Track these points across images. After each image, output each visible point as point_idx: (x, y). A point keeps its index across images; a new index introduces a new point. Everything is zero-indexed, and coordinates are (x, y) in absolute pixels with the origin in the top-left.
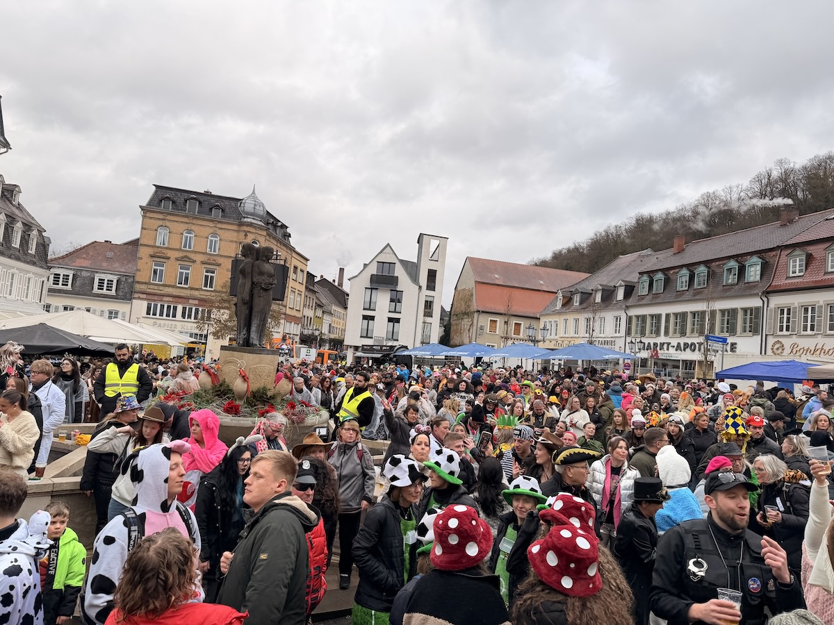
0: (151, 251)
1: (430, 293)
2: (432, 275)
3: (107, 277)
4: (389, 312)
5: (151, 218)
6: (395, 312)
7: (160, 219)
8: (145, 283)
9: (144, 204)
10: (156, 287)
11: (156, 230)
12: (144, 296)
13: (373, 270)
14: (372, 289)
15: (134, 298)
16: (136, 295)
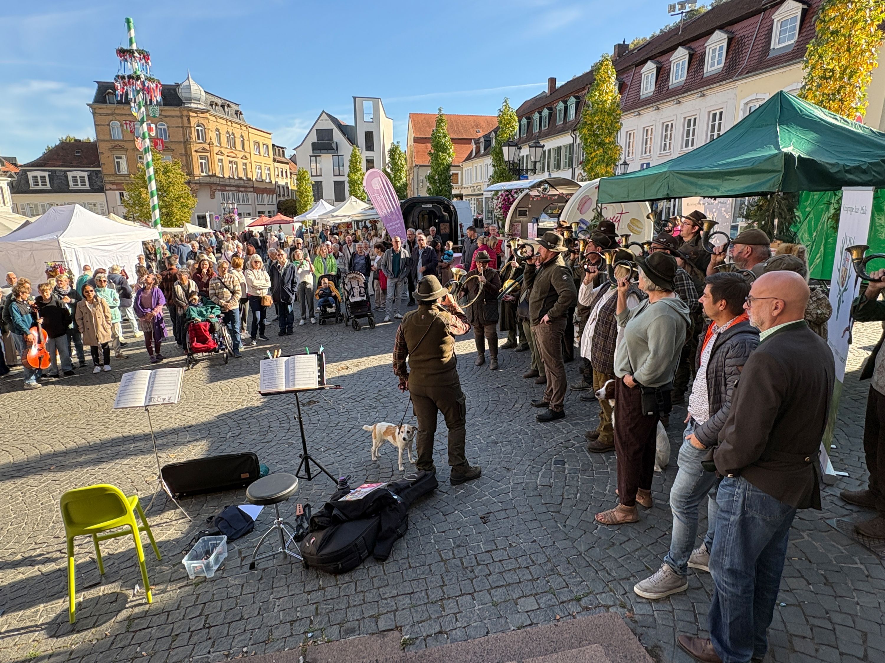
0: (109, 145)
1: (370, 154)
2: (369, 136)
3: (78, 174)
4: (334, 175)
5: (100, 114)
6: (339, 175)
7: (108, 114)
8: (112, 175)
9: (91, 103)
10: (123, 178)
11: (109, 125)
12: (115, 187)
13: (314, 138)
14: (316, 156)
15: (107, 190)
16: (108, 187)
